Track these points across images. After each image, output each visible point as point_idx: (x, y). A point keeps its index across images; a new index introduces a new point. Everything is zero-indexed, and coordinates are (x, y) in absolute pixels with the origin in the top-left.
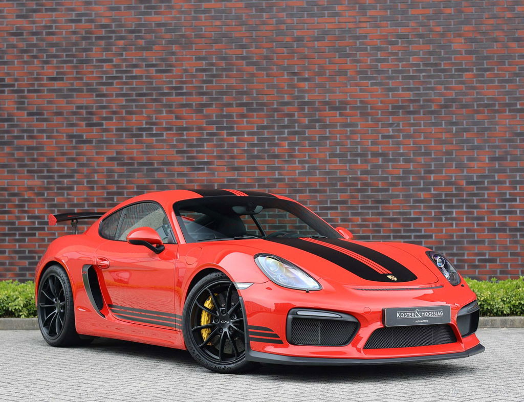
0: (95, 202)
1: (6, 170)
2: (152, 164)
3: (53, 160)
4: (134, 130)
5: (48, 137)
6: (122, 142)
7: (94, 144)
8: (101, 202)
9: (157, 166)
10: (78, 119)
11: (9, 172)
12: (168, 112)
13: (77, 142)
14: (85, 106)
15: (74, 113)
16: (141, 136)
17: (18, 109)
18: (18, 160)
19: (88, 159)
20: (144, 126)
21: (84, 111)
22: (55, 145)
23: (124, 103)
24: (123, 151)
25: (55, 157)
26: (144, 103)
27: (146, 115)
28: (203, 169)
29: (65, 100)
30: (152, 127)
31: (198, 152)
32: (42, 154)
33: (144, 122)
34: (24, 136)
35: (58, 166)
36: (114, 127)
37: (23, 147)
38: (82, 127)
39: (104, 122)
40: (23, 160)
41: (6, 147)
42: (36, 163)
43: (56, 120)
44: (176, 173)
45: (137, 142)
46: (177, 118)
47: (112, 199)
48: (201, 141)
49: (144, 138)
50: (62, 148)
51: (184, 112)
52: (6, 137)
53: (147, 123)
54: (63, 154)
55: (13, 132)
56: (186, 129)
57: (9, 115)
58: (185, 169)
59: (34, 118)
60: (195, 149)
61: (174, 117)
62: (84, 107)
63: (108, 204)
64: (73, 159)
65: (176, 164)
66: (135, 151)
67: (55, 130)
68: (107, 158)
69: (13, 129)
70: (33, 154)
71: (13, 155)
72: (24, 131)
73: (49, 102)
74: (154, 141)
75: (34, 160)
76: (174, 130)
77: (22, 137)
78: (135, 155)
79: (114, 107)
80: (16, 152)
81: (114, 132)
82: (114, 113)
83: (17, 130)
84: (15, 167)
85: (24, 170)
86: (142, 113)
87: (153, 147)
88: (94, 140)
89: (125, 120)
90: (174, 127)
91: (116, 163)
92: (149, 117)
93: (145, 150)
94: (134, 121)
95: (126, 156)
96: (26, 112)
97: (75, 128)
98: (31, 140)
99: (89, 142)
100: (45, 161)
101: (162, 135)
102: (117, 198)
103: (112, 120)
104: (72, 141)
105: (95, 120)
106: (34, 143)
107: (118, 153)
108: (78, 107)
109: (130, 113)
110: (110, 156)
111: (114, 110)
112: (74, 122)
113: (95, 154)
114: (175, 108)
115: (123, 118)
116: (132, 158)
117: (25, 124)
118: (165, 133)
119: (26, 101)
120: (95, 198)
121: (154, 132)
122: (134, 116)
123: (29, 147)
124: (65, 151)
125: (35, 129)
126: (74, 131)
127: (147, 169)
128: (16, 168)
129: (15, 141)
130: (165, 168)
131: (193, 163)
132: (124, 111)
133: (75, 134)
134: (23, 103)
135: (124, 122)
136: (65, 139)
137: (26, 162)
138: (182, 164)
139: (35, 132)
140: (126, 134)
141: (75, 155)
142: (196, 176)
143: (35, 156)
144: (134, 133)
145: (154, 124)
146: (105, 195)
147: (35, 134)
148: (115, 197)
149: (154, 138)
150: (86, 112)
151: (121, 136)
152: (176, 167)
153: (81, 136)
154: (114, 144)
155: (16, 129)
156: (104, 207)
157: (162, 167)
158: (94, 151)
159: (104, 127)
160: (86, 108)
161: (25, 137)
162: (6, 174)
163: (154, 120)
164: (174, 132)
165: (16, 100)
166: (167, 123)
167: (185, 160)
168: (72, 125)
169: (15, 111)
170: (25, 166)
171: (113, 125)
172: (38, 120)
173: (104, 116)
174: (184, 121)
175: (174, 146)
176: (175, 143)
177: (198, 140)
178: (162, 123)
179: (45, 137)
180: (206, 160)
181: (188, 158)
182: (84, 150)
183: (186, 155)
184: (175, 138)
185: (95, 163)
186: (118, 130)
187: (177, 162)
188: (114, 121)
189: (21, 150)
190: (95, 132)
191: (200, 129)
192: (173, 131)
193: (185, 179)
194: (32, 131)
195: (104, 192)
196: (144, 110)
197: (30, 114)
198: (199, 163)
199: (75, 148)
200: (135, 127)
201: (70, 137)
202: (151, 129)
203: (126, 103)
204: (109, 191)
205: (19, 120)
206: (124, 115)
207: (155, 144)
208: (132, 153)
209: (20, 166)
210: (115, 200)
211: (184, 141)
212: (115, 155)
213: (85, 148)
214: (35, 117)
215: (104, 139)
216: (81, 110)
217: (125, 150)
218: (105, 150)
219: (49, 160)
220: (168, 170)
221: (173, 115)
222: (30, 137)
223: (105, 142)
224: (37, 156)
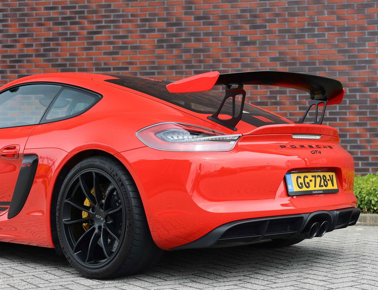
0: (259, 100)
1: (174, 71)
2: (314, 64)
3: (219, 61)
4: (297, 31)
5: (214, 40)
6: (285, 43)
7: (257, 46)
8: (264, 101)
9: (319, 65)
10: (242, 22)
11: (177, 73)
12: (329, 13)
13: (242, 44)
14: (249, 9)
15: (239, 17)
16: (304, 36)
17: (186, 13)
18: (185, 62)
19: (252, 60)
20: (306, 27)
21: (248, 14)
22: (220, 47)
23: (287, 6)
24: (285, 51)
25: (221, 58)
26: (306, 5)
27: (308, 17)
28: (364, 68)
29: (230, 4)
30: (314, 27)
31: (359, 51)
32: (209, 56)
33: (306, 23)
34: (191, 39)
35: (223, 67)
36: (277, 29)
37: (190, 50)
38: (247, 29)
39: (267, 24)
40: (190, 62)
41: (174, 50)
42: (202, 64)
43: (221, 23)
44: (337, 72)
45: (299, 43)
46: (339, 18)
47: (275, 98)
48: (362, 41)
49: (307, 38)
50: (227, 50)
51: (346, 12)
52: (174, 40)
53: (309, 25)
54: (228, 55)
55: (181, 35)
56: (348, 29)
57: (178, 19)
58: (346, 68)
59: (200, 22)
60: (356, 48)
61: (336, 18)
62: (248, 11)
63: (271, 102)
64: (238, 60)
65: (337, 63)
66: (297, 51)
67: (220, 33)
68: (270, 58)
69: (181, 32)
70: (200, 56)
71: (181, 56)
72: (192, 34)
73: (215, 7)
74: (316, 42)
75: (200, 61)
76: (336, 30)
77: (189, 40)
78: (297, 55)
79: (277, 9)
80: (183, 54)
81: (277, 34)
82: (277, 15)
83: (185, 34)
84: (182, 69)
85: (191, 71)
86: (304, 14)
87: (315, 47)
88: (258, 41)
89: (288, 22)
90: (336, 27)
91: (278, 63)
92: (311, 19)
93: (307, 50)
94: (296, 22)
95: (288, 57)
96: (193, 17)
97: (239, 31)
98: (198, 43)
99: (253, 43)
100: (211, 63)
101: (324, 35)
102: (280, 96)
103: (275, 22)
104: (237, 43)
105: (258, 22)
106: (200, 45)
107: (281, 53)
108: (243, 11)
109: (293, 15)
110: (273, 56)
111: (277, 12)
112: (239, 25)
113: (258, 55)
114: (337, 9)
115: (285, 20)
116: (294, 59)
117: (192, 27)
118: (326, 33)
119: (193, 6)
120: (259, 97)
121: (316, 33)
122: (296, 18)
123: (197, 49)
124: (230, 52)
125: (202, 32)
126: (239, 33)
127: (309, 68)
128: (184, 69)
129: (183, 44)
130: (327, 67)
131: (354, 62)
132: (287, 13)
133: (239, 36)
134: (190, 8)
135: (286, 23)
136: (230, 42)
137: (193, 64)
138: (344, 63)
139: (202, 35)
140: (288, 36)
141: (239, 56)
142: (357, 74)
143: (202, 58)
144: (297, 33)
145: (316, 25)
146: (269, 94)
147: (202, 37)
148: (278, 96)
149: (316, 39)
150: (250, 15)
151: (284, 37)
152: (337, 66)
153: (245, 38)
154: (277, 45)
155: (183, 33)
156: (267, 105)
157: (323, 66)
158: (258, 52)
159: (268, 29)
160: (250, 11)
161: (193, 40)
162: (174, 75)
163: (316, 22)
164: (336, 32)
165: (184, 5)
166: (328, 24)
167: (347, 59)
168: (237, 28)
169: (183, 16)
170: (192, 67)
171: (275, 27)
172: (204, 24)
173: (268, 18)
174: (346, 21)
175: (336, 46)
176: (336, 43)
177: (359, 40)
178: (323, 24)
179: (211, 40)
180: (367, 59)
181: (349, 57)
182: (249, 51)
183: (347, 54)
184: (336, 38)
185: (259, 64)
186: (280, 31)
187: (339, 62)
188: (277, 23)
189: (189, 52)
190: (258, 33)
191: (362, 28)
192: (334, 31)
193: (347, 77)
194: (199, 34)
195: (267, 91)
196: (306, 12)
197: (197, 18)
198: (360, 62)
199: (239, 49)
200: (297, 29)
201: (235, 39)
202: (313, 30)
203: (288, 5)
204: (271, 90)
205: (186, 24)
206: (287, 17)
207: (316, 44)
208: (295, 53)
209: (188, 67)
210: (278, 99)
211: (346, 40)
212: (277, 55)
213: (249, 49)
214: (202, 21)
215: (268, 40)
216: (246, 14)
217: (288, 51)
218: (268, 51)
219: (214, 61)
220: (329, 69)
221: (335, 16)
222: (197, 40)
223: (268, 43)
224: (204, 58)
